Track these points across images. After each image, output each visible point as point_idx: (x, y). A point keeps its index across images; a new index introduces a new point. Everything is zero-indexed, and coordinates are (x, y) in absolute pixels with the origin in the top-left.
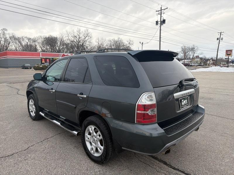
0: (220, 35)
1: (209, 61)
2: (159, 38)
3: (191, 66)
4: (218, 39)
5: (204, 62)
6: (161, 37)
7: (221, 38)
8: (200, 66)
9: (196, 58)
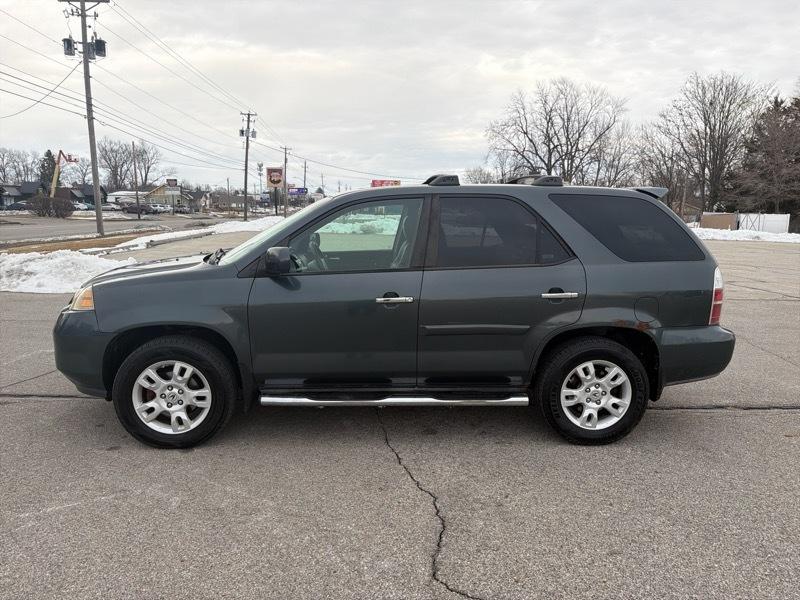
0: (249, 121)
1: (203, 198)
2: (85, 106)
3: (155, 212)
4: (242, 132)
5: (191, 200)
6: (93, 102)
7: (251, 130)
8: (181, 212)
9: (169, 185)
